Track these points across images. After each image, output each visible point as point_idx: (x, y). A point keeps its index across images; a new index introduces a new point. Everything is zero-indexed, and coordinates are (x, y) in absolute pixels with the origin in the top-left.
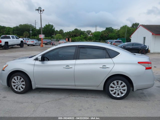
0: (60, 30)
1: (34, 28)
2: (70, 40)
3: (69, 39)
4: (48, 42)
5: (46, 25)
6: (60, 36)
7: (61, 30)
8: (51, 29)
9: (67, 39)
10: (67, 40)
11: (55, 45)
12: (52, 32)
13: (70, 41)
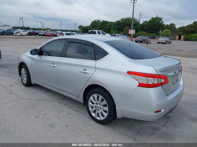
0: (171, 24)
1: (137, 23)
2: (182, 38)
3: (181, 36)
4: (144, 40)
5: (152, 18)
6: (168, 32)
7: (173, 24)
8: (158, 22)
9: (178, 36)
10: (178, 38)
11: (151, 43)
12: (158, 27)
13: (182, 40)
